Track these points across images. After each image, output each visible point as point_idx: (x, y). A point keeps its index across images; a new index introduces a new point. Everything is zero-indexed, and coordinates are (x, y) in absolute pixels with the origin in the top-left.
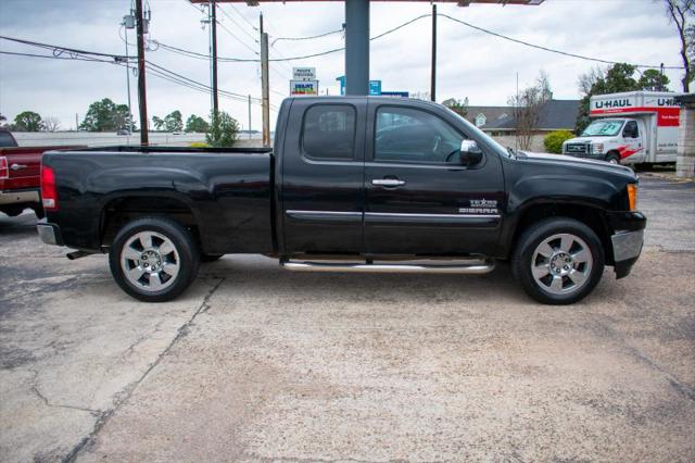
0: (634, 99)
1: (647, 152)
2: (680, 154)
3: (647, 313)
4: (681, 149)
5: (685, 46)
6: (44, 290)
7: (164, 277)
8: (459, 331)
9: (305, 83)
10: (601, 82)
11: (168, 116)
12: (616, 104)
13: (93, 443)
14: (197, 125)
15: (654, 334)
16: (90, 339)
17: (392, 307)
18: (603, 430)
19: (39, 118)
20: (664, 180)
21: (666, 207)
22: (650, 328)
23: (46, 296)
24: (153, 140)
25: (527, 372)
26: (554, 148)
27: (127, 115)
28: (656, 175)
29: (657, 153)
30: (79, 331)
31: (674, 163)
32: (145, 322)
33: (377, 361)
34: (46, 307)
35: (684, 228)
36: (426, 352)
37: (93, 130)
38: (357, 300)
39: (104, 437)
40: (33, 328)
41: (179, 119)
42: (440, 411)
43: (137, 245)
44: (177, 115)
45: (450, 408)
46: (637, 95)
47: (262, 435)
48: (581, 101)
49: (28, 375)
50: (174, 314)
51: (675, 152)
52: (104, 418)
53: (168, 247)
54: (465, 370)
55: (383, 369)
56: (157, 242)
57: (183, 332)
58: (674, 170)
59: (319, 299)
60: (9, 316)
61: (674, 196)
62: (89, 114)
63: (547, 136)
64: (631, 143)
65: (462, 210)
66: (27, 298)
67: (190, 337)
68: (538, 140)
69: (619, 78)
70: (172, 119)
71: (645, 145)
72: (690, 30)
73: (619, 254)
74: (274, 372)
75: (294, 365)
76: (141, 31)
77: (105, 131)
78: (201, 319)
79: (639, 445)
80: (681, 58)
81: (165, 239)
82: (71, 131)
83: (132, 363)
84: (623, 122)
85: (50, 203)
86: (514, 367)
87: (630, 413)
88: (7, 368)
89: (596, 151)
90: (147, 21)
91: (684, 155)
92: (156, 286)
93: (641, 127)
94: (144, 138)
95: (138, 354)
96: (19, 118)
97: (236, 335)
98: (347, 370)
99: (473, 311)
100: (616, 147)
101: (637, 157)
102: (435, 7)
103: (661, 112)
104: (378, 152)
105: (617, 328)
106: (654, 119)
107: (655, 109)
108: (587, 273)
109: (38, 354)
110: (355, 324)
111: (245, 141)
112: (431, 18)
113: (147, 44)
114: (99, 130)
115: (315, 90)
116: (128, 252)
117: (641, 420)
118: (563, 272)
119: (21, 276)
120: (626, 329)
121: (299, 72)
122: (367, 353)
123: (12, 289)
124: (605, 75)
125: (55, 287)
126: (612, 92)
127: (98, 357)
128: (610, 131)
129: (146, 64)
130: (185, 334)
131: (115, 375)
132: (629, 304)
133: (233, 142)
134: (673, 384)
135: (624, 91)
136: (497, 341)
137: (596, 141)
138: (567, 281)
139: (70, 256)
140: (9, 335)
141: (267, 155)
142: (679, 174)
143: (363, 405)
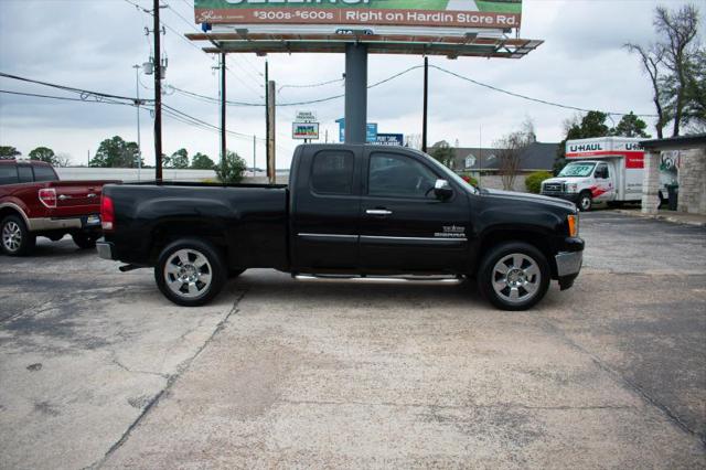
0: (604, 144)
1: (617, 191)
2: (644, 193)
3: (587, 317)
4: (645, 189)
5: (658, 95)
6: (101, 298)
7: (199, 285)
8: (437, 327)
9: (306, 125)
10: (576, 128)
11: (175, 154)
12: (588, 148)
13: (168, 393)
14: (203, 162)
15: (589, 331)
16: (148, 331)
17: (385, 311)
18: (536, 387)
19: (52, 154)
20: (631, 216)
21: (626, 239)
22: (588, 327)
23: (103, 301)
24: (167, 175)
25: (487, 354)
26: (534, 188)
27: (137, 152)
28: (624, 211)
29: (625, 192)
30: (138, 325)
31: (640, 201)
32: (189, 320)
33: (374, 346)
34: (105, 309)
35: (637, 256)
36: (411, 340)
37: (104, 166)
38: (357, 306)
39: (175, 390)
40: (101, 324)
41: (185, 157)
42: (420, 376)
43: (176, 261)
44: (183, 153)
45: (426, 374)
46: (607, 141)
47: (290, 389)
48: (558, 144)
49: (108, 353)
50: (211, 315)
51: (640, 191)
52: (172, 378)
53: (202, 260)
54: (439, 353)
55: (378, 351)
56: (192, 258)
57: (221, 327)
58: (640, 208)
59: (327, 305)
60: (78, 315)
61: (635, 230)
62: (99, 150)
63: (528, 176)
64: (602, 183)
65: (437, 234)
66: (88, 303)
67: (226, 330)
68: (520, 180)
69: (592, 125)
70: (178, 156)
71: (614, 185)
72: (661, 79)
73: (562, 270)
74: (295, 352)
75: (310, 349)
76: (158, 77)
77: (115, 167)
78: (234, 318)
79: (560, 396)
80: (654, 105)
81: (199, 254)
82: (82, 166)
83: (186, 346)
84: (595, 164)
85: (108, 225)
86: (477, 351)
87: (558, 378)
88: (91, 348)
89: (570, 190)
90: (164, 68)
91: (649, 194)
92: (194, 293)
93: (611, 169)
94: (159, 174)
95: (189, 341)
96: (33, 154)
97: (264, 329)
98: (350, 352)
99: (449, 315)
100: (588, 186)
101: (608, 195)
102: (426, 59)
103: (629, 155)
104: (371, 188)
105: (561, 326)
106: (623, 162)
107: (622, 153)
108: (537, 284)
109: (111, 340)
110: (356, 323)
111: (251, 178)
112: (423, 69)
113: (163, 89)
114: (109, 166)
115: (316, 131)
116: (170, 268)
117: (565, 383)
118: (518, 284)
119: (78, 288)
120: (568, 327)
121: (301, 115)
122: (366, 341)
123: (73, 296)
124: (580, 122)
125: (109, 295)
126: (585, 137)
127: (158, 342)
128: (583, 173)
129: (162, 107)
130: (223, 328)
131: (174, 354)
132: (575, 310)
133: (241, 178)
134: (595, 361)
135: (597, 136)
136: (466, 334)
137: (570, 181)
138: (522, 291)
139: (122, 269)
140: (84, 328)
141: (283, 189)
142: (644, 210)
143: (363, 372)
